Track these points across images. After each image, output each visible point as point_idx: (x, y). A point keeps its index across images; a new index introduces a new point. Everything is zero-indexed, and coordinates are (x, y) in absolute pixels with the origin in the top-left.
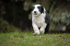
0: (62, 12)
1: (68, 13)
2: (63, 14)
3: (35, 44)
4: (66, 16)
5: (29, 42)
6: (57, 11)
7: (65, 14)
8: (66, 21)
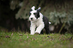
0: (50, 11)
1: (56, 13)
2: (51, 13)
3: (22, 44)
4: (54, 15)
5: (16, 43)
6: (45, 11)
7: (53, 13)
8: (54, 21)
